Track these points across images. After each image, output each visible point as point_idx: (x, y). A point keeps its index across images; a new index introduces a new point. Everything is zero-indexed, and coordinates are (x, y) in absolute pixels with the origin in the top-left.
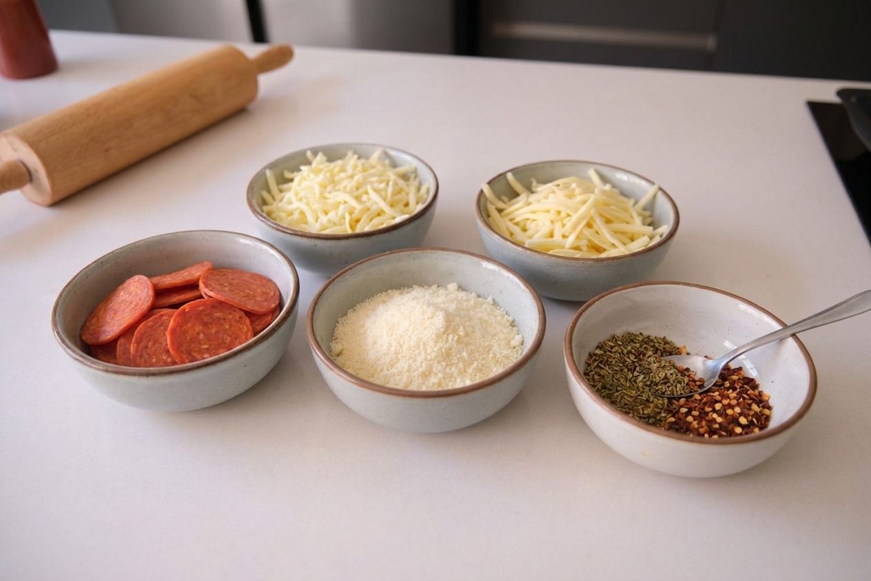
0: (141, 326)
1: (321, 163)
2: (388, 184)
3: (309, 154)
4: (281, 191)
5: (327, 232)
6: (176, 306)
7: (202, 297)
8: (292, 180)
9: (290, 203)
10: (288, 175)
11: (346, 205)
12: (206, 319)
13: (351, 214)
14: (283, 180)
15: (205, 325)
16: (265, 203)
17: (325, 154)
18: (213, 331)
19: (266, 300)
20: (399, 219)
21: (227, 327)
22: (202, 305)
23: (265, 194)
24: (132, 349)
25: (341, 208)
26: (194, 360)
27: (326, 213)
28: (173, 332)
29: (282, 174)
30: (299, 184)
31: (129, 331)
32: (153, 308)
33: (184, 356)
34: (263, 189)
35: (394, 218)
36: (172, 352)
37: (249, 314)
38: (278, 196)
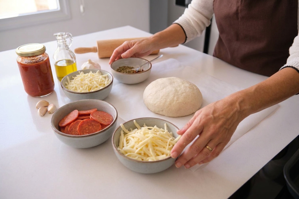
0: (72, 123)
1: (82, 74)
2: (99, 79)
3: (79, 72)
4: (71, 82)
5: (82, 92)
6: (82, 119)
7: (90, 118)
8: (73, 79)
9: (73, 84)
10: (73, 77)
11: (87, 85)
12: (89, 124)
13: (89, 87)
14: (72, 79)
15: (89, 126)
16: (66, 85)
17: (83, 72)
18: (91, 128)
19: (108, 121)
20: (101, 88)
21: (95, 127)
22: (89, 120)
23: (66, 82)
24: (69, 129)
25: (86, 85)
26: (83, 134)
27: (82, 87)
28: (80, 126)
29: (72, 77)
30: (75, 80)
31: (69, 124)
32: (77, 119)
33: (81, 133)
34: (66, 81)
35: (100, 88)
36: (78, 131)
37: (101, 124)
38: (70, 83)
